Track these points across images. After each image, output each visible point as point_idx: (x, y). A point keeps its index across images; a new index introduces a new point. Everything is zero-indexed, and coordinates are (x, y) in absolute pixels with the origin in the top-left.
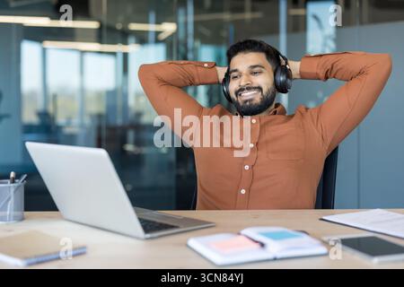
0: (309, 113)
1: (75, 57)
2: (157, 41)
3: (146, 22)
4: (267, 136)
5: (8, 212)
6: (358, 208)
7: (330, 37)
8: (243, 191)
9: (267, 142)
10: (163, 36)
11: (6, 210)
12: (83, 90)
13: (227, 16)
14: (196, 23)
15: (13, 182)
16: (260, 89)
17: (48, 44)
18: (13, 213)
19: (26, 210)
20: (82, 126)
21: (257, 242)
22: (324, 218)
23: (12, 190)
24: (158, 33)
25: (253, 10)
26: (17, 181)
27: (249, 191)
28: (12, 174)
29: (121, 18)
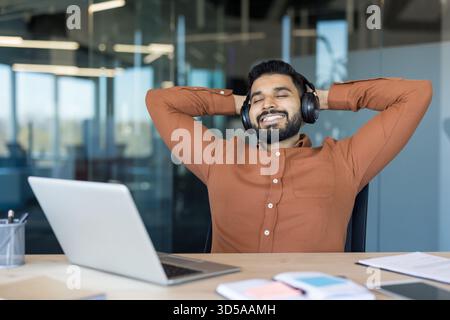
0: (338, 146)
1: (49, 81)
2: (144, 65)
3: (131, 42)
4: (293, 171)
5: (8, 256)
6: (378, 251)
7: (340, 61)
8: (267, 233)
9: (292, 178)
10: (149, 59)
11: (5, 253)
12: (57, 120)
13: (222, 37)
14: (188, 45)
15: (12, 221)
16: (285, 113)
17: (19, 68)
18: (13, 257)
19: (27, 253)
20: (57, 159)
21: (297, 289)
22: (360, 262)
23: (12, 231)
24: (144, 55)
25: (251, 30)
26: (17, 220)
27: (273, 232)
28: (11, 213)
29: (104, 38)
